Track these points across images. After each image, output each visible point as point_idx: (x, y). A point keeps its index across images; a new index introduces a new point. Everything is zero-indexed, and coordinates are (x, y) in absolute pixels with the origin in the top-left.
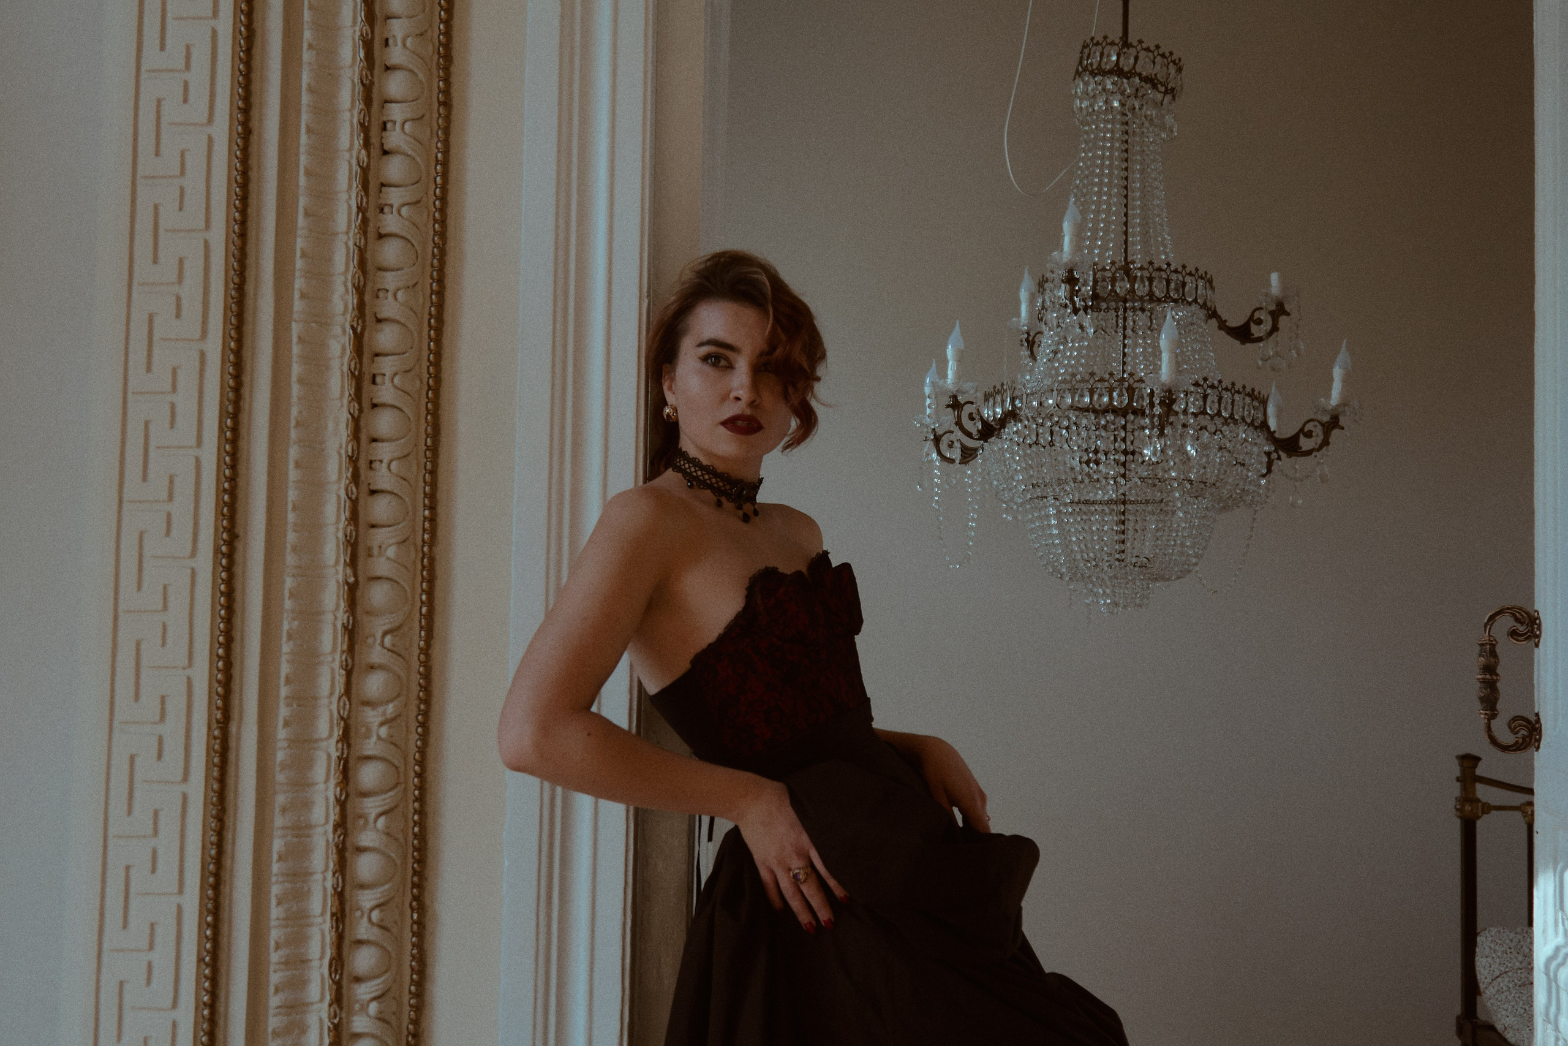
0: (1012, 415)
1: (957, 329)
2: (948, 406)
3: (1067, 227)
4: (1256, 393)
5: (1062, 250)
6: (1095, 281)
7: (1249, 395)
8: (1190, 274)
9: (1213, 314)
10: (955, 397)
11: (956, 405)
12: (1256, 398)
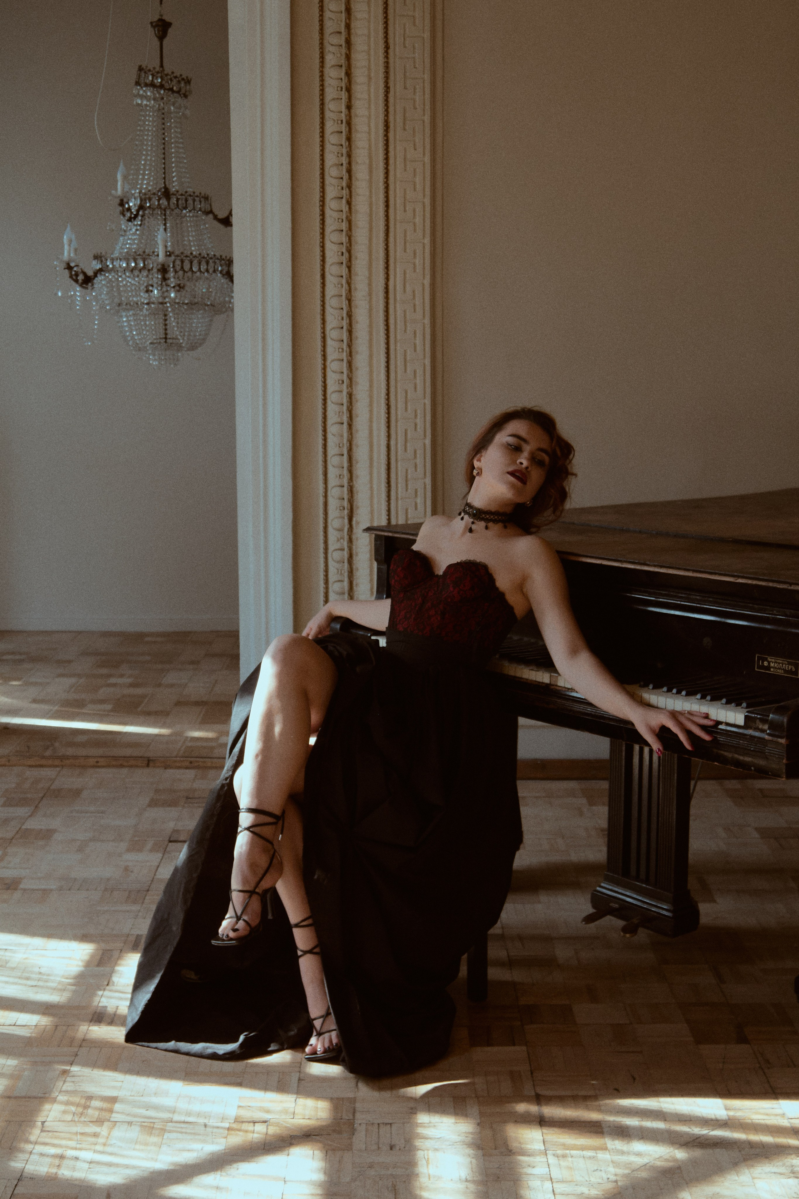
0: (101, 270)
1: (69, 228)
2: (65, 269)
3: (119, 177)
4: (224, 257)
5: (116, 190)
6: (141, 200)
7: (218, 259)
8: (190, 196)
9: (211, 212)
10: (68, 264)
11: (69, 268)
12: (223, 260)
